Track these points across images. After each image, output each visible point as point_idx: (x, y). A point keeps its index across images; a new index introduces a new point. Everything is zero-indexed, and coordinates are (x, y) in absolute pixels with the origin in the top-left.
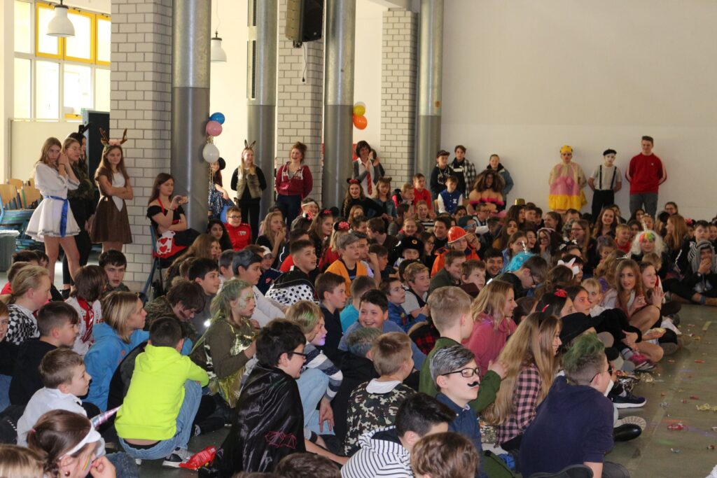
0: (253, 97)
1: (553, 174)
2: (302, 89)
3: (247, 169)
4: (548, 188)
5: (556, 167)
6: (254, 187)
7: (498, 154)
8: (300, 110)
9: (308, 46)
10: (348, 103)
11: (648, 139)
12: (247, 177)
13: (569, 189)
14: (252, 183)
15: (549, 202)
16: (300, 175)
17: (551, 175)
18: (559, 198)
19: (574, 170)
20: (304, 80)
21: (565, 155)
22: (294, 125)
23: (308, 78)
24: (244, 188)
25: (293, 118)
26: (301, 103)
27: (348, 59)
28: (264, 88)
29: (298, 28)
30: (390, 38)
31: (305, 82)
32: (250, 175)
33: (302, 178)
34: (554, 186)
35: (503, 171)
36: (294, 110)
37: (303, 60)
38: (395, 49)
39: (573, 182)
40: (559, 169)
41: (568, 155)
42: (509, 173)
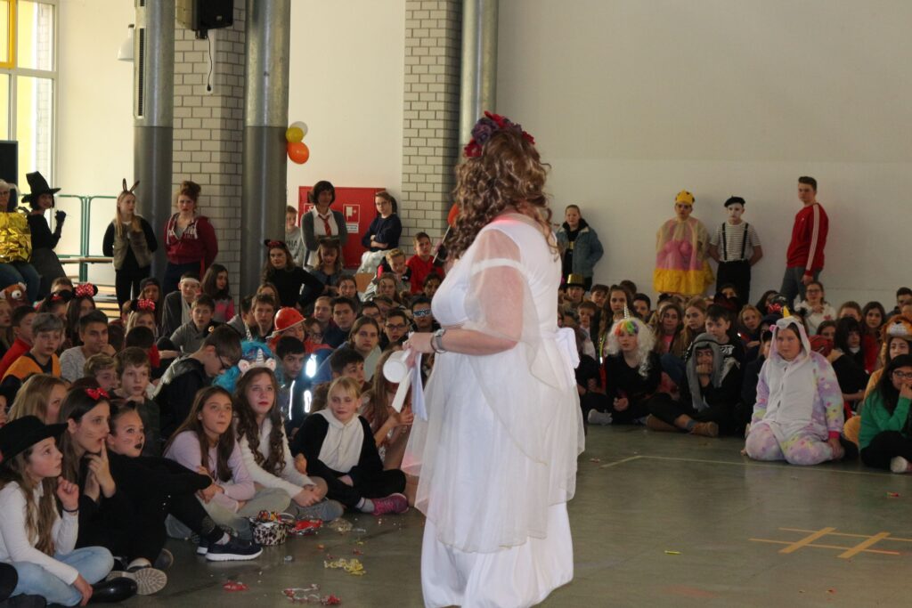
0: (140, 114)
1: (661, 235)
2: (207, 102)
3: (127, 223)
4: (653, 258)
5: (667, 224)
6: (141, 249)
7: (579, 205)
8: (206, 135)
9: (217, 35)
10: (277, 123)
11: (808, 182)
12: (129, 236)
13: (683, 262)
14: (138, 243)
15: (655, 280)
16: (194, 231)
17: (658, 236)
18: (668, 275)
19: (692, 229)
20: (209, 89)
21: (680, 206)
22: (197, 157)
23: (216, 84)
24: (125, 253)
25: (196, 146)
26: (207, 124)
27: (279, 54)
28: (158, 99)
29: (191, 9)
30: (416, 24)
31: (212, 92)
32: (134, 234)
33: (196, 237)
34: (663, 255)
35: (586, 230)
36: (197, 134)
37: (210, 58)
38: (425, 42)
39: (690, 247)
40: (670, 228)
41: (686, 207)
42: (595, 235)
